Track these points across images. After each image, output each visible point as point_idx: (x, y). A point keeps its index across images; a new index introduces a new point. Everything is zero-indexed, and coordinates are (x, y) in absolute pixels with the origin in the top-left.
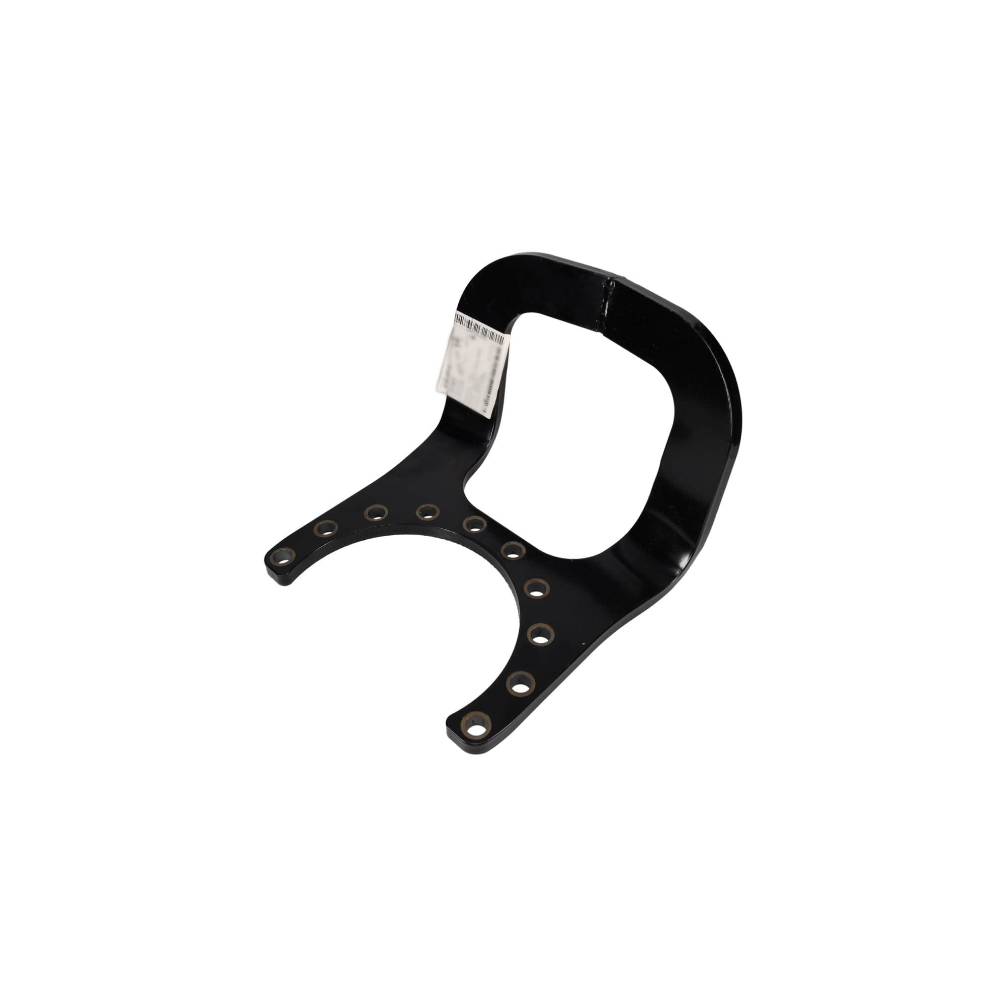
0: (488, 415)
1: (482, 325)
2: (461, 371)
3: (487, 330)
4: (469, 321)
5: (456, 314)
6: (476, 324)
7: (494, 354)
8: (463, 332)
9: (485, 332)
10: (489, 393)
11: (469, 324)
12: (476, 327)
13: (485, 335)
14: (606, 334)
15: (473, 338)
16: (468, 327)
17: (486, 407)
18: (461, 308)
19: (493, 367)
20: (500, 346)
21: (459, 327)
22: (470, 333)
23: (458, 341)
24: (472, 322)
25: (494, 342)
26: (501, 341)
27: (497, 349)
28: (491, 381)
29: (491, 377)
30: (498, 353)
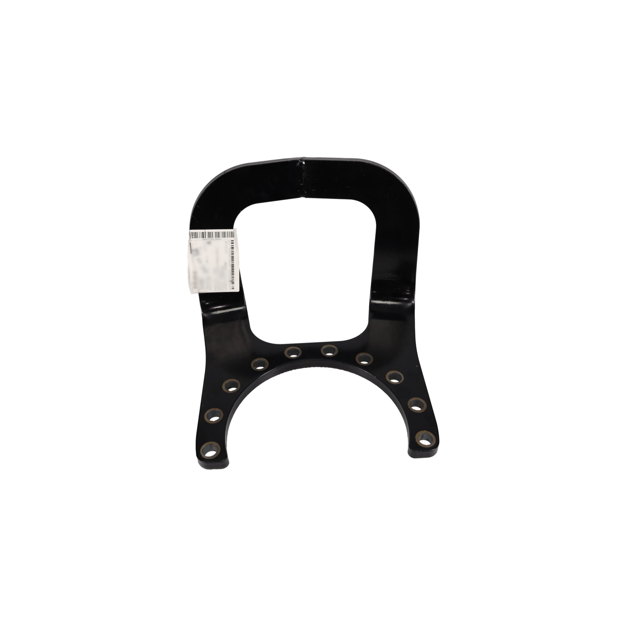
0: (237, 290)
1: (214, 231)
2: (205, 270)
3: (219, 233)
4: (203, 232)
5: (190, 233)
6: (209, 233)
7: (230, 246)
8: (199, 242)
9: (218, 235)
10: (233, 274)
11: (203, 235)
12: (210, 235)
13: (219, 237)
14: (307, 196)
15: (209, 243)
16: (203, 237)
17: (233, 285)
18: (191, 228)
19: (231, 255)
20: (233, 239)
21: (196, 240)
22: (206, 241)
23: (197, 251)
24: (205, 232)
25: (226, 239)
26: (232, 235)
27: (231, 242)
28: (233, 266)
29: (231, 263)
30: (233, 244)
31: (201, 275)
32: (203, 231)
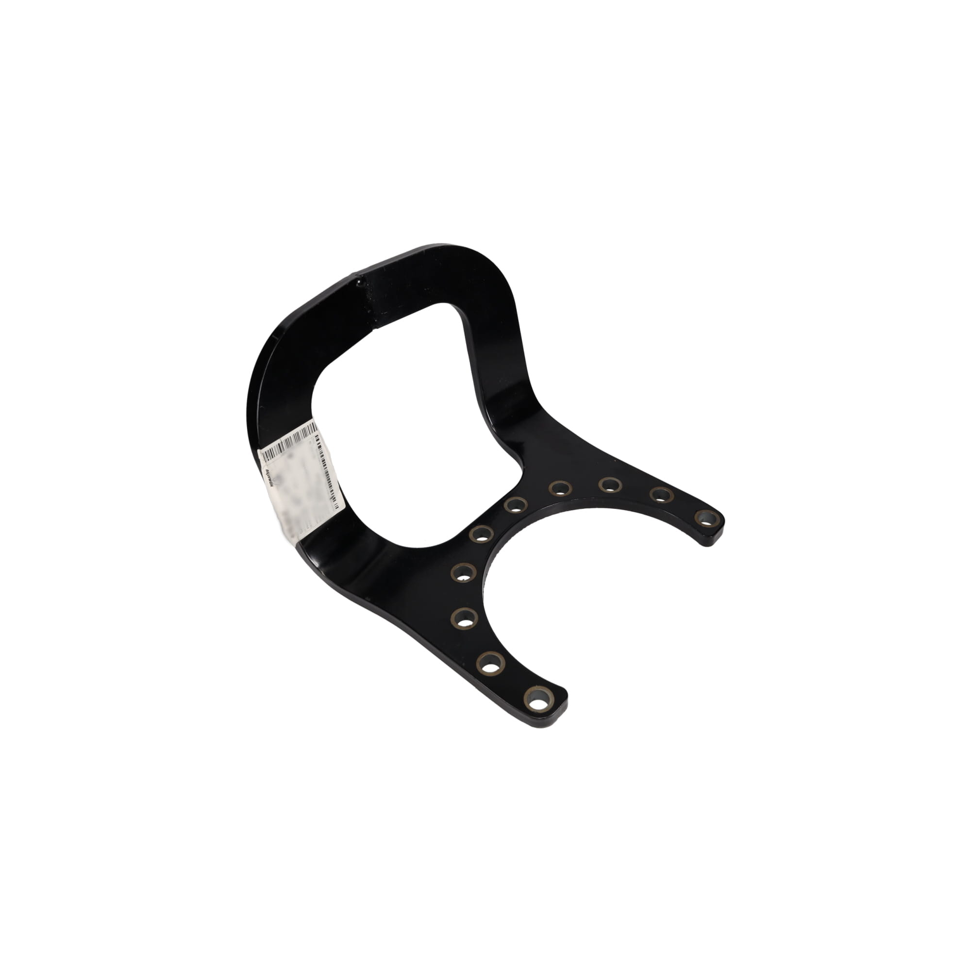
0: (343, 507)
3: (298, 433)
4: (279, 444)
6: (286, 441)
7: (316, 445)
9: (297, 437)
10: (330, 486)
11: (281, 449)
12: (288, 443)
13: (299, 440)
15: (291, 456)
16: (281, 452)
17: (335, 503)
19: (321, 459)
20: (315, 434)
21: (273, 462)
22: (285, 456)
23: (279, 478)
24: (282, 442)
25: (309, 436)
26: (314, 428)
27: (315, 439)
28: (327, 474)
29: (324, 471)
30: (318, 442)
31: (295, 511)
32: (278, 441)
